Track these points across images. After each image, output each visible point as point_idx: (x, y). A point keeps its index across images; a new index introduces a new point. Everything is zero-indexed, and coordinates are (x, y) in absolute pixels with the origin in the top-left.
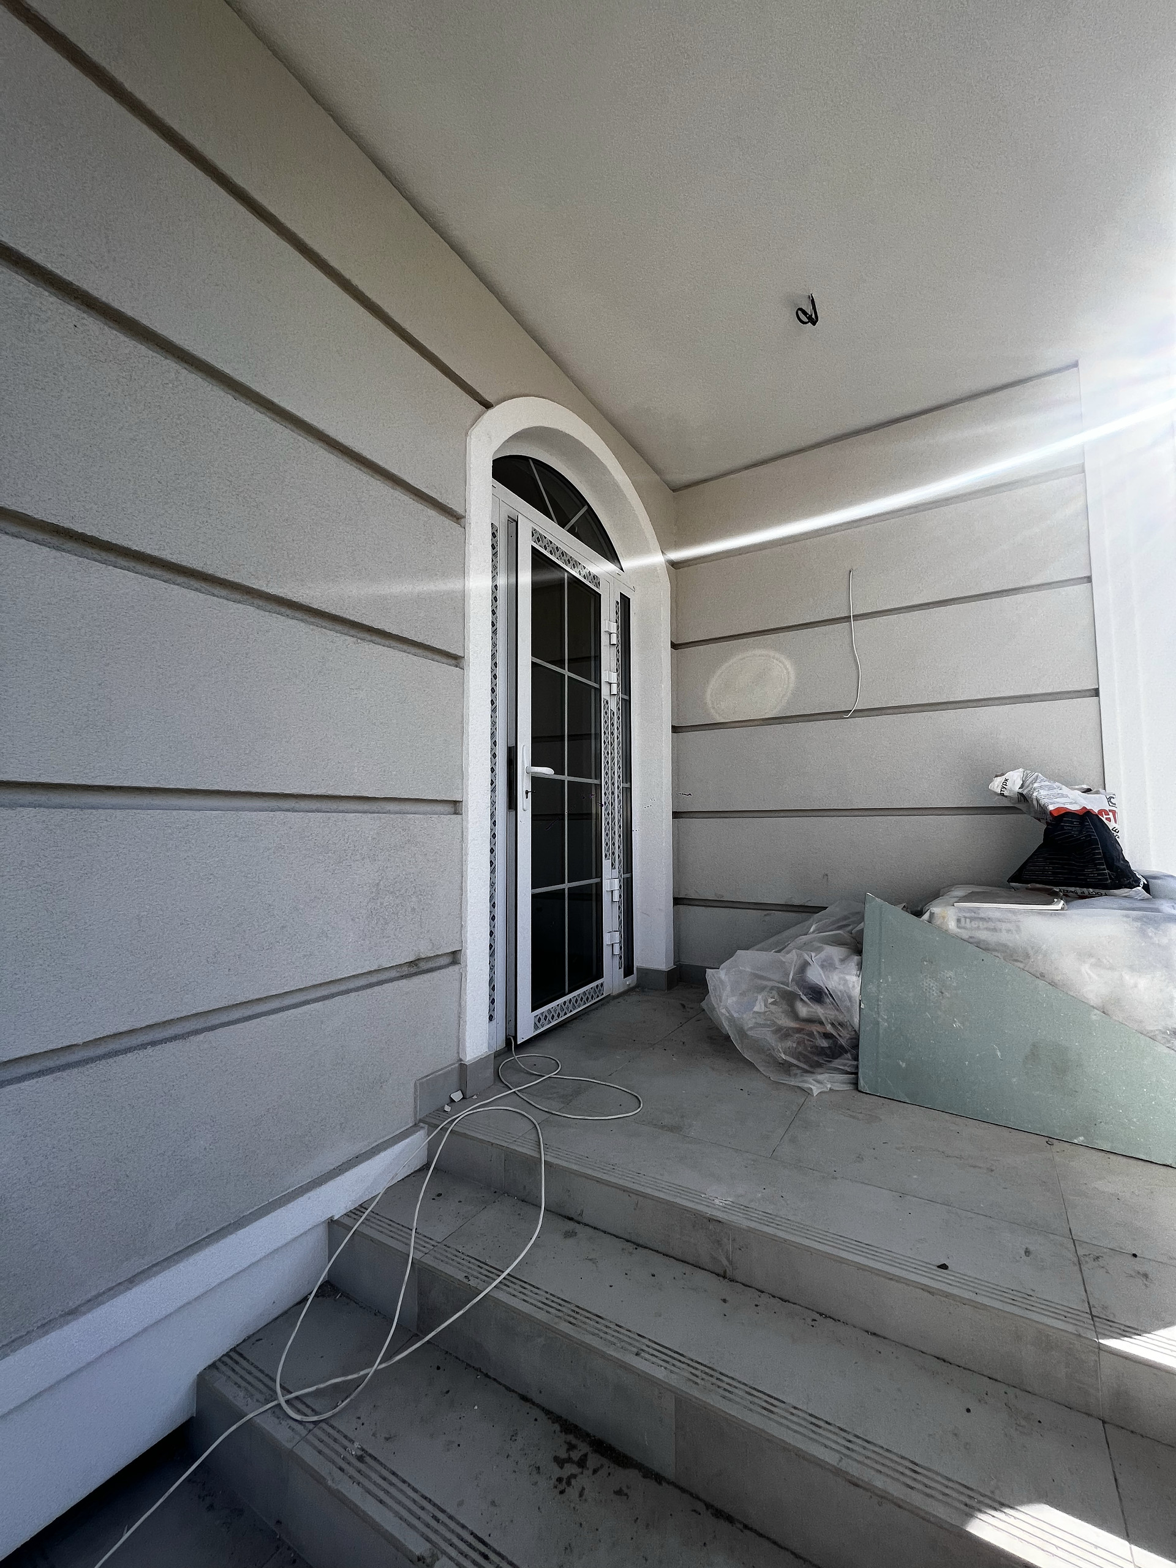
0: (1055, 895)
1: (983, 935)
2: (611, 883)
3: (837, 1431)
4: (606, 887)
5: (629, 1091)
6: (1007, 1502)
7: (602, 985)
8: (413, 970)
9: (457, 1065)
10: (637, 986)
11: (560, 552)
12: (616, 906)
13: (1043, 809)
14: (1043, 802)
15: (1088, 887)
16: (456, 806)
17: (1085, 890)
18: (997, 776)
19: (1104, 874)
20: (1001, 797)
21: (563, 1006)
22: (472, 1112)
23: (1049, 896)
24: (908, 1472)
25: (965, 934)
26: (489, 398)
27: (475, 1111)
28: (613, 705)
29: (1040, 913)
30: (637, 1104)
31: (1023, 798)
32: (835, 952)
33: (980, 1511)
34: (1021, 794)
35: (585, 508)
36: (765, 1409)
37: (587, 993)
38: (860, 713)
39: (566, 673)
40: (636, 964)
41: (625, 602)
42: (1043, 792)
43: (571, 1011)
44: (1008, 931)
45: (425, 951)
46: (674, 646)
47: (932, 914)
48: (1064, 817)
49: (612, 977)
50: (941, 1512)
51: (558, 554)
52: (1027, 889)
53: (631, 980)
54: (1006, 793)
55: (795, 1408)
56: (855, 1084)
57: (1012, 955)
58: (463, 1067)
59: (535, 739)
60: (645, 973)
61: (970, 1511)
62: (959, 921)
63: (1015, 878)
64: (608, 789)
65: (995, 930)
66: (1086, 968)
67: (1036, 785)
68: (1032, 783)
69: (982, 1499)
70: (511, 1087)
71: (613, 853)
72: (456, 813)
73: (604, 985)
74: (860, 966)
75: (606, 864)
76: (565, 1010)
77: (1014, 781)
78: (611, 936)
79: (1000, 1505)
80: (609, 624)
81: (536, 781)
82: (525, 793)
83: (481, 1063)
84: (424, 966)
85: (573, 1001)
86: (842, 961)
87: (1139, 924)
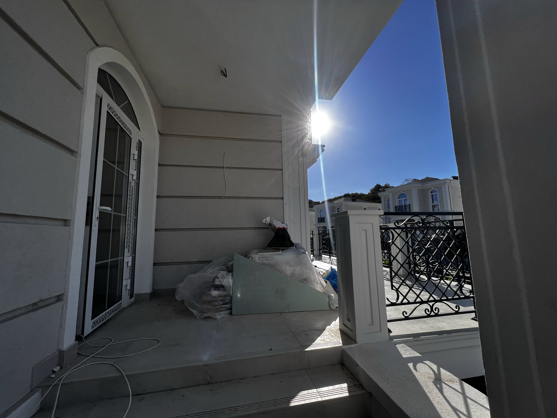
0: (279, 249)
1: (265, 262)
2: (128, 259)
3: (255, 404)
4: (126, 260)
5: (152, 339)
6: (295, 396)
7: (121, 303)
8: (35, 307)
9: (58, 353)
10: (135, 302)
11: (118, 116)
12: (129, 268)
13: (275, 227)
14: (275, 225)
15: (284, 247)
16: (66, 222)
17: (284, 248)
18: (264, 218)
19: (288, 244)
20: (265, 224)
21: (105, 315)
22: (71, 372)
23: (278, 250)
24: (274, 403)
25: (260, 262)
26: (99, 43)
27: (72, 371)
28: (133, 184)
29: (277, 254)
30: (158, 342)
31: (270, 224)
32: (224, 273)
33: (291, 401)
34: (270, 223)
35: (127, 102)
36: (235, 411)
37: (115, 307)
38: (226, 197)
39: (116, 167)
40: (135, 293)
41: (140, 143)
42: (275, 223)
43: (108, 317)
44: (271, 260)
45: (45, 296)
46: (159, 165)
47: (252, 257)
48: (280, 229)
49: (125, 300)
50: (284, 406)
51: (117, 117)
52: (272, 249)
53: (133, 300)
54: (266, 223)
55: (243, 405)
56: (231, 314)
57: (272, 266)
58: (61, 353)
59: (102, 195)
60: (138, 295)
61: (289, 402)
62: (259, 258)
63: (268, 246)
64: (129, 219)
65: (268, 260)
66: (288, 267)
67: (273, 221)
68: (272, 220)
69: (290, 398)
70: (89, 355)
71: (129, 246)
72: (65, 225)
73: (122, 304)
74: (232, 276)
75: (126, 250)
76: (106, 317)
77: (268, 220)
78: (126, 282)
79: (293, 397)
80: (134, 151)
81: (101, 213)
82: (96, 218)
83: (71, 349)
84: (40, 304)
85: (109, 312)
86: (227, 275)
87: (296, 255)
